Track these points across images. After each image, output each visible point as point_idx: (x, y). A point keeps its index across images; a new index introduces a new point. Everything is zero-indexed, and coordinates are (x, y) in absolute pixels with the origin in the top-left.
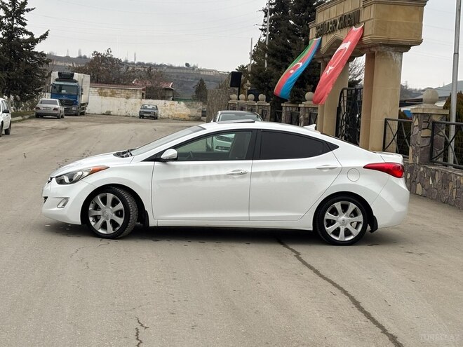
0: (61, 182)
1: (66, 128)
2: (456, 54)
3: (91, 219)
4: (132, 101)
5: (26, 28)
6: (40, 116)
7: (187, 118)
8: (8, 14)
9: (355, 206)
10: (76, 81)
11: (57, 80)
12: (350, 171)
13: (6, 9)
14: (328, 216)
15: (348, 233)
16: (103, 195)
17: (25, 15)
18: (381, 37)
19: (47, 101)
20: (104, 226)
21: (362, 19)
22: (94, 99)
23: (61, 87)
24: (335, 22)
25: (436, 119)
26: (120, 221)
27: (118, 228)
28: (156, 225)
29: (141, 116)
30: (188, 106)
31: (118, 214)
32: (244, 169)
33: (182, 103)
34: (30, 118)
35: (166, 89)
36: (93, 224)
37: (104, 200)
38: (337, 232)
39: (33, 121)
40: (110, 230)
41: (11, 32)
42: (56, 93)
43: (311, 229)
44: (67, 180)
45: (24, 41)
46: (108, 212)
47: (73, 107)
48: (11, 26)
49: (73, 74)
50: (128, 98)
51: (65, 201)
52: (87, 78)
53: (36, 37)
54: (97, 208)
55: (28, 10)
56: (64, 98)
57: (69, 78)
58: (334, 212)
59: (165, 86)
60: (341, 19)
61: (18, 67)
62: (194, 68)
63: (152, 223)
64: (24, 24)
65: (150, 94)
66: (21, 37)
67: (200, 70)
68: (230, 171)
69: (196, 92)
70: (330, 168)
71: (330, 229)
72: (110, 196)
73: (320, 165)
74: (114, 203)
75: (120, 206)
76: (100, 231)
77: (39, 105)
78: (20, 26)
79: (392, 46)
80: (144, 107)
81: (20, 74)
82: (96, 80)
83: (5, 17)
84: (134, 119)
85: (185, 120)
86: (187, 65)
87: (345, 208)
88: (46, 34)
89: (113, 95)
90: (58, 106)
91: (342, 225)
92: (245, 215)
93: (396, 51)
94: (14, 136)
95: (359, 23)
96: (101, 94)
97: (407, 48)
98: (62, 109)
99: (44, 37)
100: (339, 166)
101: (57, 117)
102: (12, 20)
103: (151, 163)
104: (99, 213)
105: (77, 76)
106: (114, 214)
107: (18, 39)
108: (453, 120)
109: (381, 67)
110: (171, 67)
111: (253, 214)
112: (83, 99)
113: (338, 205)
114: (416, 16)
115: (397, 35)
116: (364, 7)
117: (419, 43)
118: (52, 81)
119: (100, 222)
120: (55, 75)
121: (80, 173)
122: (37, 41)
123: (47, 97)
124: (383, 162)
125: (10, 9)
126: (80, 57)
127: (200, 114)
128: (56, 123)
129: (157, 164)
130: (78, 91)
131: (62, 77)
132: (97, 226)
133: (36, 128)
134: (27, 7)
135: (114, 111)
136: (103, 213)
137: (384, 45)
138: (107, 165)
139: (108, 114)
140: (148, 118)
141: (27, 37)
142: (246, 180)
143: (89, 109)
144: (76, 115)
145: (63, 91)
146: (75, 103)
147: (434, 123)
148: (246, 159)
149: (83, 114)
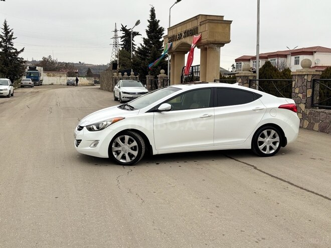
0: (90, 129)
1: (38, 92)
2: (258, 45)
3: (114, 153)
4: (63, 78)
5: (13, 47)
6: (23, 87)
7: (88, 84)
8: (4, 41)
9: (275, 132)
10: (37, 70)
11: (28, 70)
12: (271, 110)
13: (3, 38)
14: (260, 139)
15: (271, 148)
16: (122, 136)
17: (13, 41)
18: (211, 40)
19: (25, 80)
20: (124, 157)
21: (199, 31)
22: (45, 78)
23: (30, 73)
24: (181, 34)
25: (251, 78)
26: (135, 153)
27: (134, 158)
28: (157, 153)
29: (68, 85)
30: (88, 79)
31: (134, 149)
32: (210, 114)
33: (85, 78)
34: (18, 88)
35: (76, 73)
36: (115, 156)
37: (123, 140)
38: (265, 149)
39: (20, 89)
40: (128, 160)
41: (6, 49)
42: (29, 76)
43: (250, 148)
44: (95, 128)
45: (13, 53)
46: (126, 148)
47: (37, 82)
48: (6, 46)
49: (36, 68)
50: (60, 77)
51: (96, 142)
52: (42, 69)
53: (18, 51)
54: (117, 145)
55: (14, 39)
56: (33, 78)
57: (34, 69)
58: (263, 136)
59: (75, 71)
60: (185, 33)
61: (11, 64)
62: (83, 64)
63: (155, 152)
64: (12, 45)
65: (70, 75)
66: (11, 51)
67: (85, 64)
68: (201, 115)
69: (87, 73)
70: (260, 110)
71: (261, 147)
72: (127, 137)
73: (254, 108)
74: (130, 141)
75: (135, 143)
76: (121, 161)
77: (22, 82)
78: (10, 46)
79: (216, 44)
80: (68, 81)
81: (12, 68)
82: (45, 70)
83: (3, 42)
84: (64, 86)
85: (87, 85)
86: (80, 62)
87: (269, 133)
88: (23, 49)
89: (54, 76)
90: (31, 82)
91: (268, 144)
92: (211, 142)
93: (218, 46)
94: (16, 97)
95: (197, 33)
96: (48, 76)
97: (223, 44)
98: (32, 83)
99: (22, 50)
100: (265, 108)
101: (31, 87)
102: (6, 43)
103: (152, 114)
104: (119, 149)
105: (37, 68)
106: (130, 150)
107: (10, 52)
108: (258, 78)
109: (210, 55)
110: (73, 63)
111: (216, 142)
112: (41, 78)
113: (265, 132)
114: (227, 29)
115: (219, 39)
116: (200, 25)
117: (229, 42)
118: (26, 70)
119: (121, 155)
120: (28, 68)
121: (105, 123)
122: (19, 52)
123: (24, 78)
124: (287, 103)
125: (5, 38)
126: (33, 61)
127: (93, 83)
128: (31, 90)
129: (156, 114)
130: (39, 75)
131: (31, 69)
132: (119, 158)
133: (24, 92)
134: (13, 37)
135: (55, 83)
136: (123, 149)
137: (213, 43)
138: (124, 117)
139: (52, 84)
140: (70, 85)
141: (14, 51)
142: (211, 121)
143: (44, 83)
144: (38, 85)
145: (32, 75)
146: (37, 80)
147: (250, 80)
148: (210, 107)
149: (41, 85)
